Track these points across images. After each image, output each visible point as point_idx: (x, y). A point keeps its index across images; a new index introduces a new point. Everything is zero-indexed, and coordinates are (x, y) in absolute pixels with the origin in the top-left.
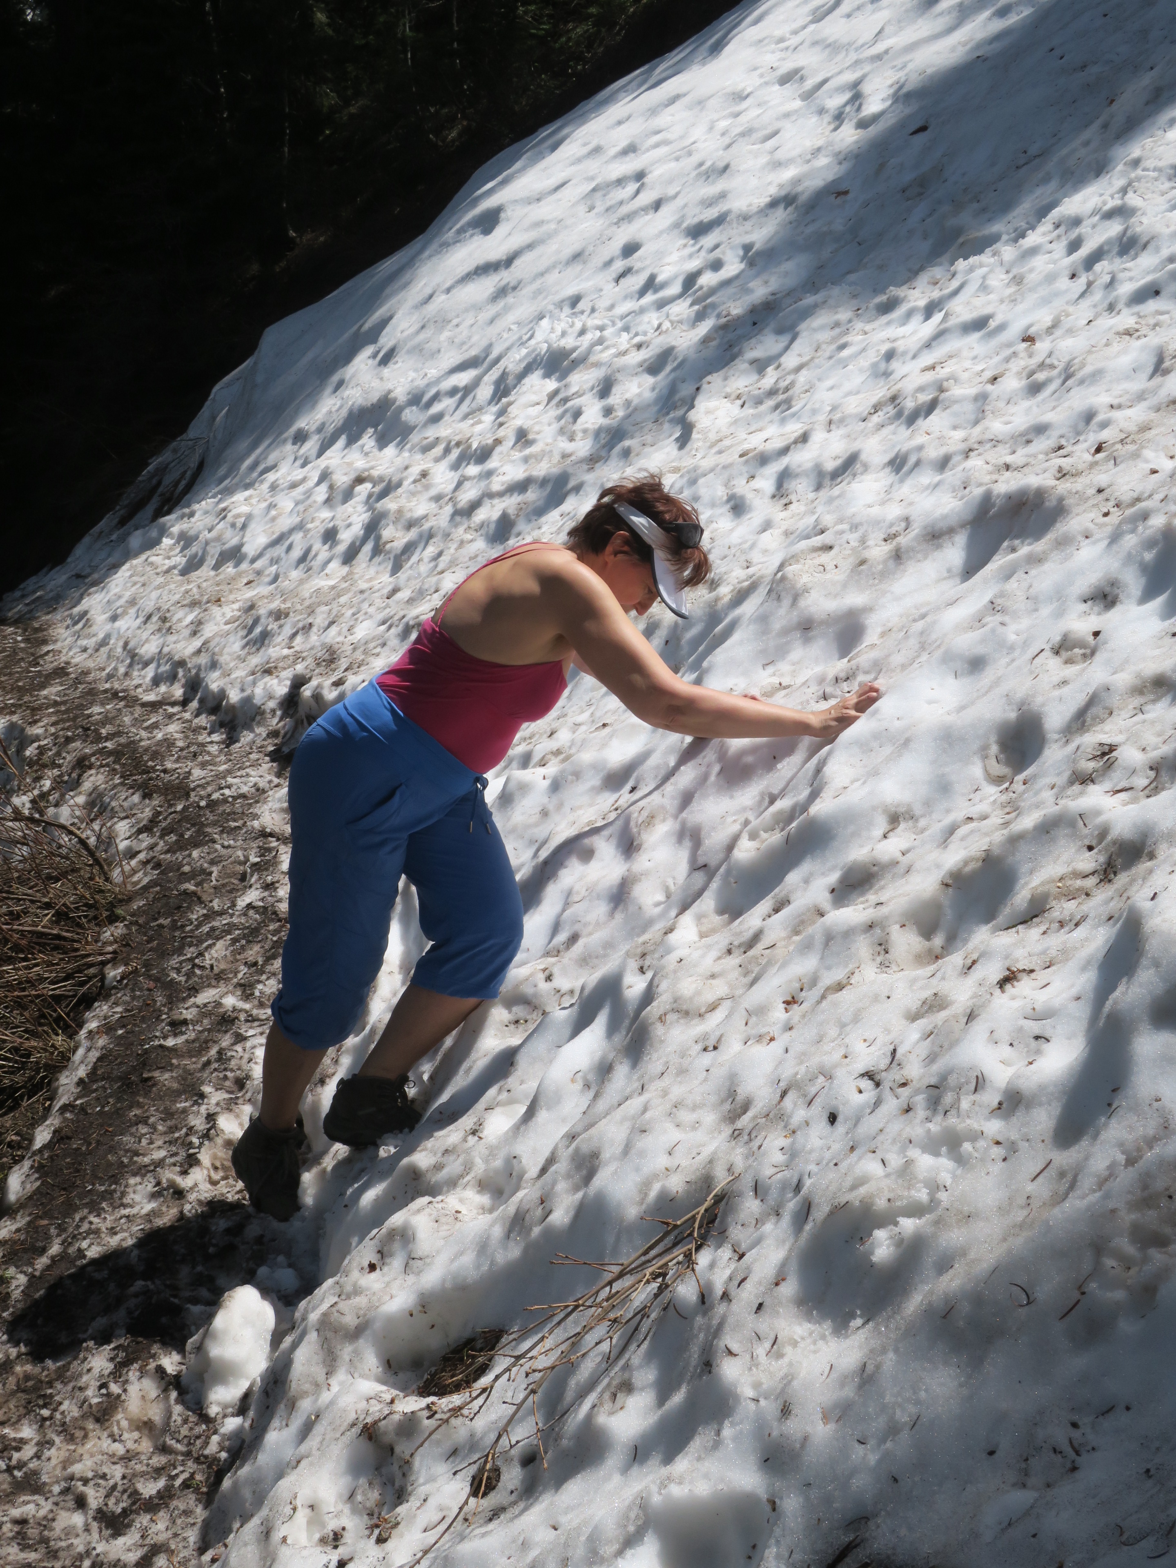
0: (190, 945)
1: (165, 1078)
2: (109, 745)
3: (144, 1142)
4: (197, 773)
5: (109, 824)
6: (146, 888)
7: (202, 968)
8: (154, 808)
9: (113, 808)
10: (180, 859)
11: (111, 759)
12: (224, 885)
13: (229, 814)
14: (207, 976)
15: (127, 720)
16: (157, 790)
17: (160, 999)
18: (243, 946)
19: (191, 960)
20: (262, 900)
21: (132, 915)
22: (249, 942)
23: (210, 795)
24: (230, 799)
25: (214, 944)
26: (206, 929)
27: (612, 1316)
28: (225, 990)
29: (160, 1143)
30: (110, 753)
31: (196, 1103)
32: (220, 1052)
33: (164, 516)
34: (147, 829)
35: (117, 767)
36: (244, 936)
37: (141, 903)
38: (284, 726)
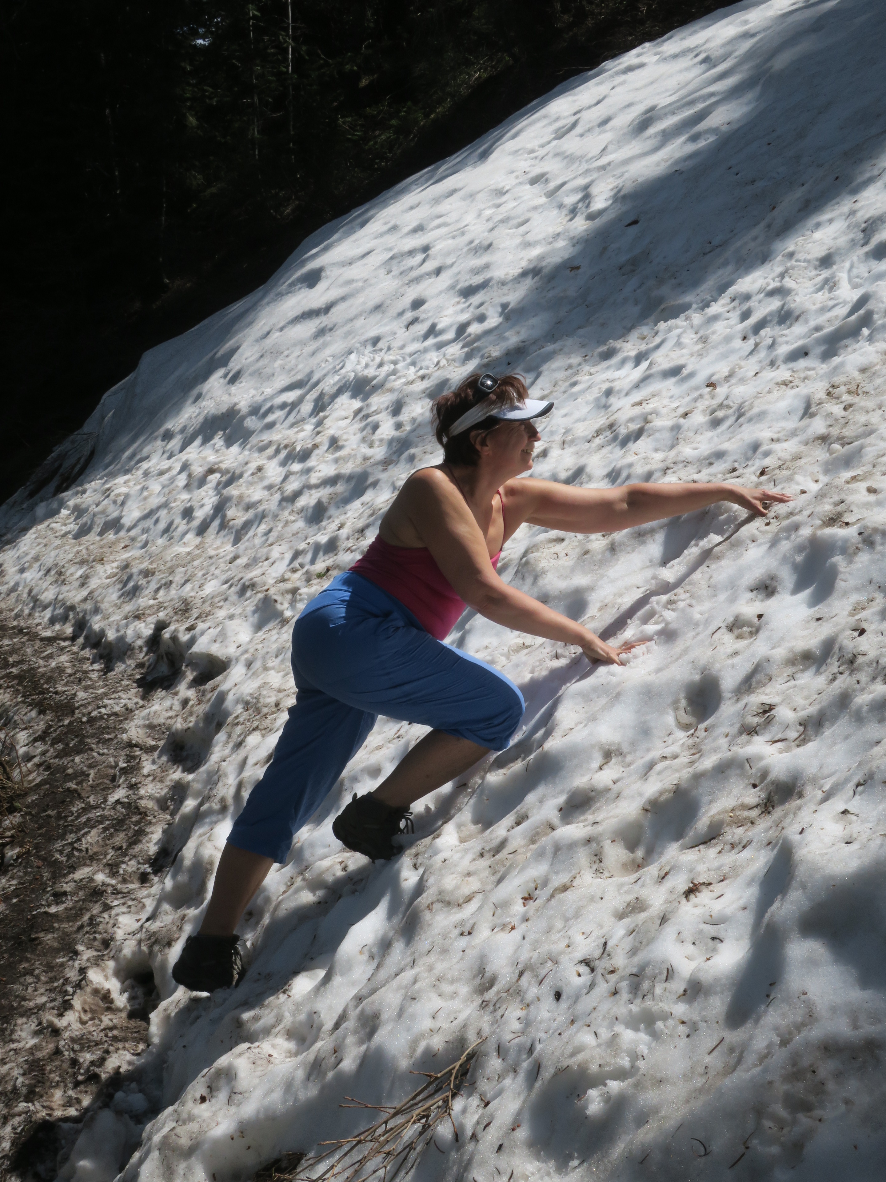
0: (71, 832)
1: (48, 938)
2: (15, 670)
3: (30, 990)
4: (81, 695)
5: (12, 734)
6: (38, 786)
7: (80, 850)
8: (47, 722)
9: (15, 721)
10: (66, 763)
11: (15, 682)
12: (98, 785)
13: (104, 728)
14: (83, 857)
15: (29, 650)
16: (50, 708)
17: (46, 875)
18: (111, 834)
19: (71, 844)
20: (127, 797)
21: (28, 807)
22: (116, 830)
23: (90, 713)
24: (106, 717)
25: (89, 832)
26: (83, 819)
27: (386, 1149)
28: (97, 868)
29: (42, 990)
30: (15, 677)
31: (71, 959)
32: (91, 919)
33: (63, 492)
34: (41, 738)
35: (20, 688)
36: (113, 826)
37: (34, 798)
38: (148, 660)
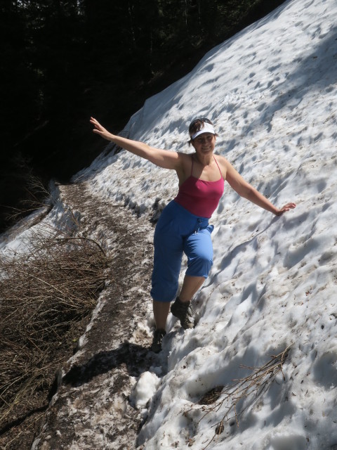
0: (129, 274)
1: (122, 312)
2: (104, 218)
3: (117, 330)
4: (129, 226)
5: (105, 240)
6: (116, 258)
7: (132, 281)
8: (117, 236)
9: (106, 236)
10: (125, 250)
11: (105, 222)
12: (138, 258)
13: (139, 237)
14: (134, 283)
15: (109, 211)
16: (118, 230)
17: (121, 290)
18: (143, 275)
19: (129, 279)
20: (149, 262)
21: (112, 266)
23: (133, 232)
24: (139, 233)
25: (136, 274)
26: (133, 270)
28: (139, 287)
29: (121, 330)
31: (131, 319)
32: (138, 305)
34: (115, 241)
35: (107, 224)
36: (144, 272)
37: (115, 262)
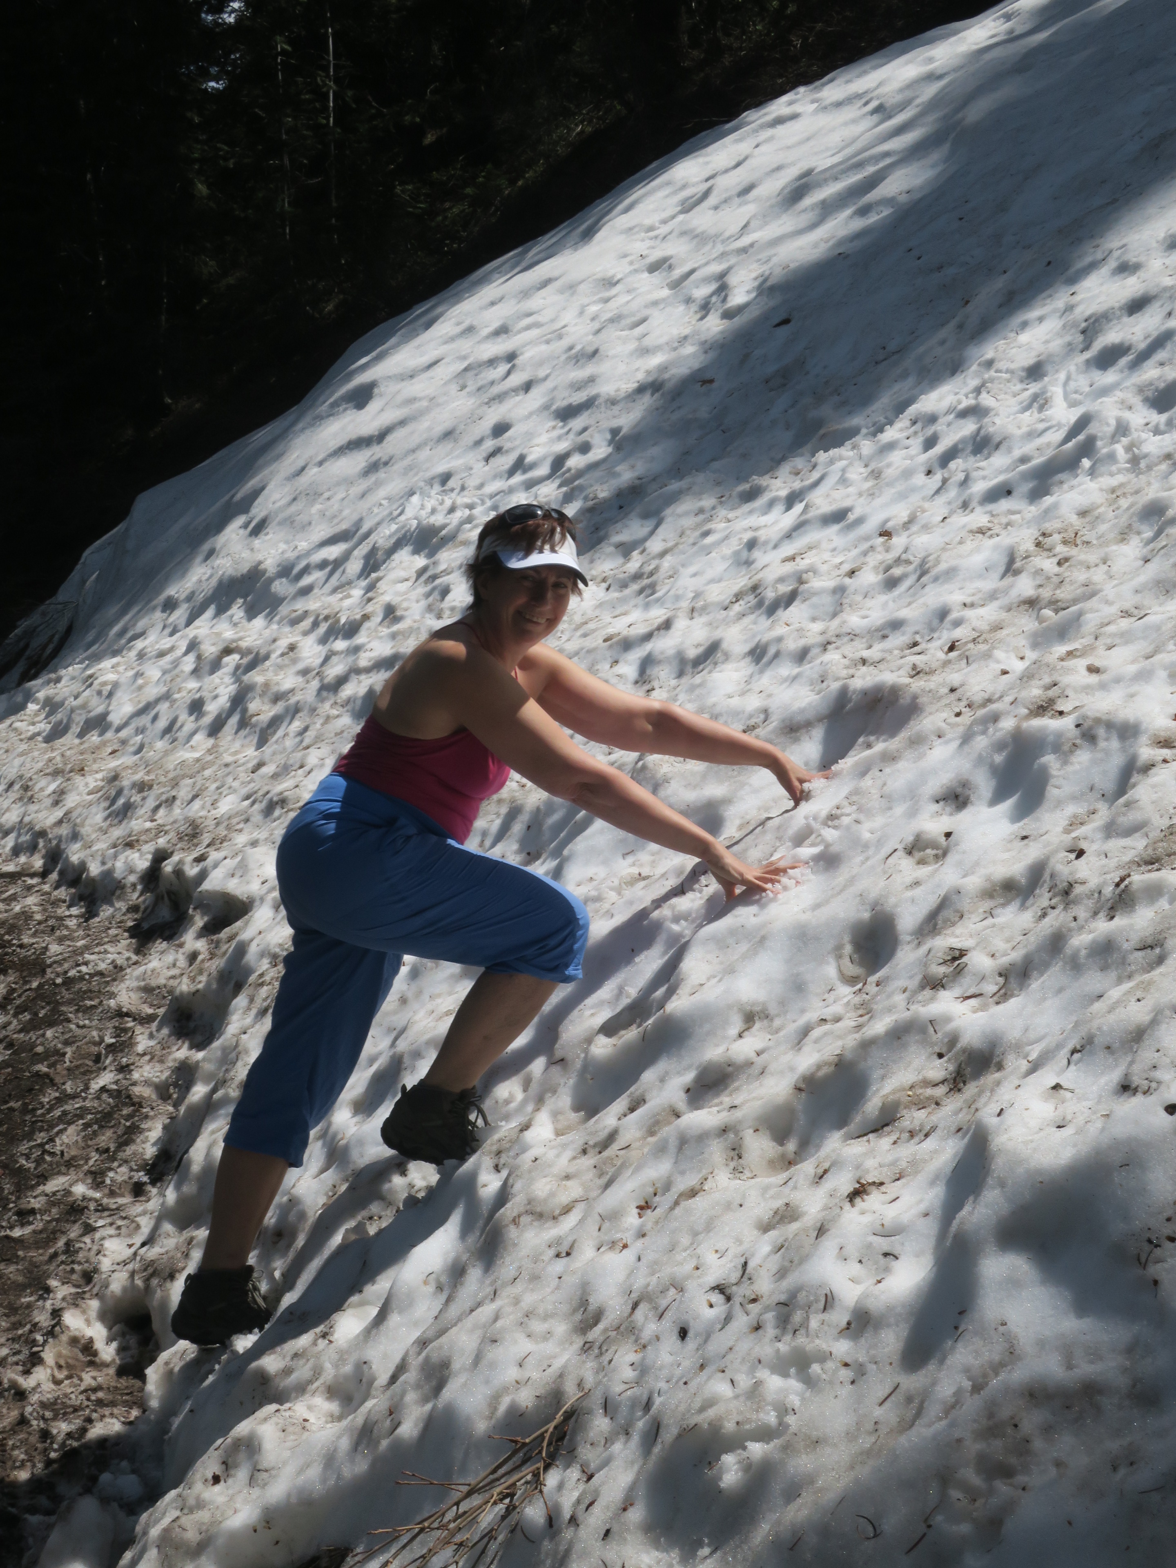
0: (41, 1130)
1: (10, 1271)
4: (54, 948)
7: (53, 1154)
8: (8, 985)
10: (34, 1039)
12: (77, 1067)
13: (85, 992)
14: (57, 1163)
16: (13, 965)
17: (8, 1187)
18: (94, 1132)
19: (42, 1145)
20: (116, 1082)
22: (101, 1127)
23: (66, 972)
24: (87, 977)
25: (65, 1129)
26: (57, 1113)
27: (458, 1538)
28: (75, 1177)
29: (2, 1340)
31: (41, 1297)
32: (68, 1244)
33: (30, 680)
34: (1, 1006)
36: (97, 1121)
38: (144, 901)
